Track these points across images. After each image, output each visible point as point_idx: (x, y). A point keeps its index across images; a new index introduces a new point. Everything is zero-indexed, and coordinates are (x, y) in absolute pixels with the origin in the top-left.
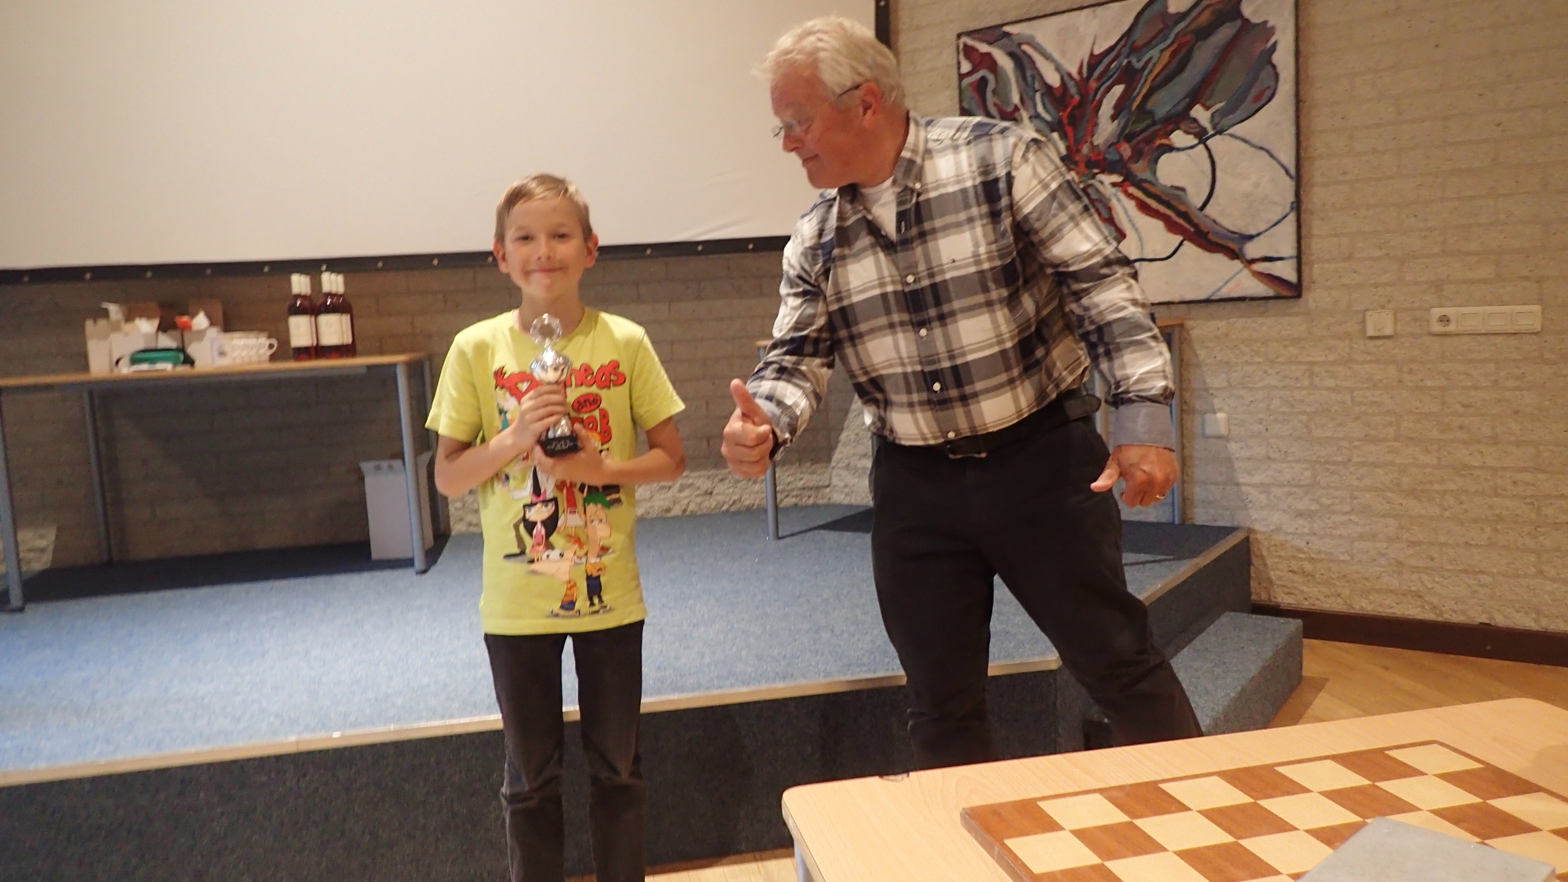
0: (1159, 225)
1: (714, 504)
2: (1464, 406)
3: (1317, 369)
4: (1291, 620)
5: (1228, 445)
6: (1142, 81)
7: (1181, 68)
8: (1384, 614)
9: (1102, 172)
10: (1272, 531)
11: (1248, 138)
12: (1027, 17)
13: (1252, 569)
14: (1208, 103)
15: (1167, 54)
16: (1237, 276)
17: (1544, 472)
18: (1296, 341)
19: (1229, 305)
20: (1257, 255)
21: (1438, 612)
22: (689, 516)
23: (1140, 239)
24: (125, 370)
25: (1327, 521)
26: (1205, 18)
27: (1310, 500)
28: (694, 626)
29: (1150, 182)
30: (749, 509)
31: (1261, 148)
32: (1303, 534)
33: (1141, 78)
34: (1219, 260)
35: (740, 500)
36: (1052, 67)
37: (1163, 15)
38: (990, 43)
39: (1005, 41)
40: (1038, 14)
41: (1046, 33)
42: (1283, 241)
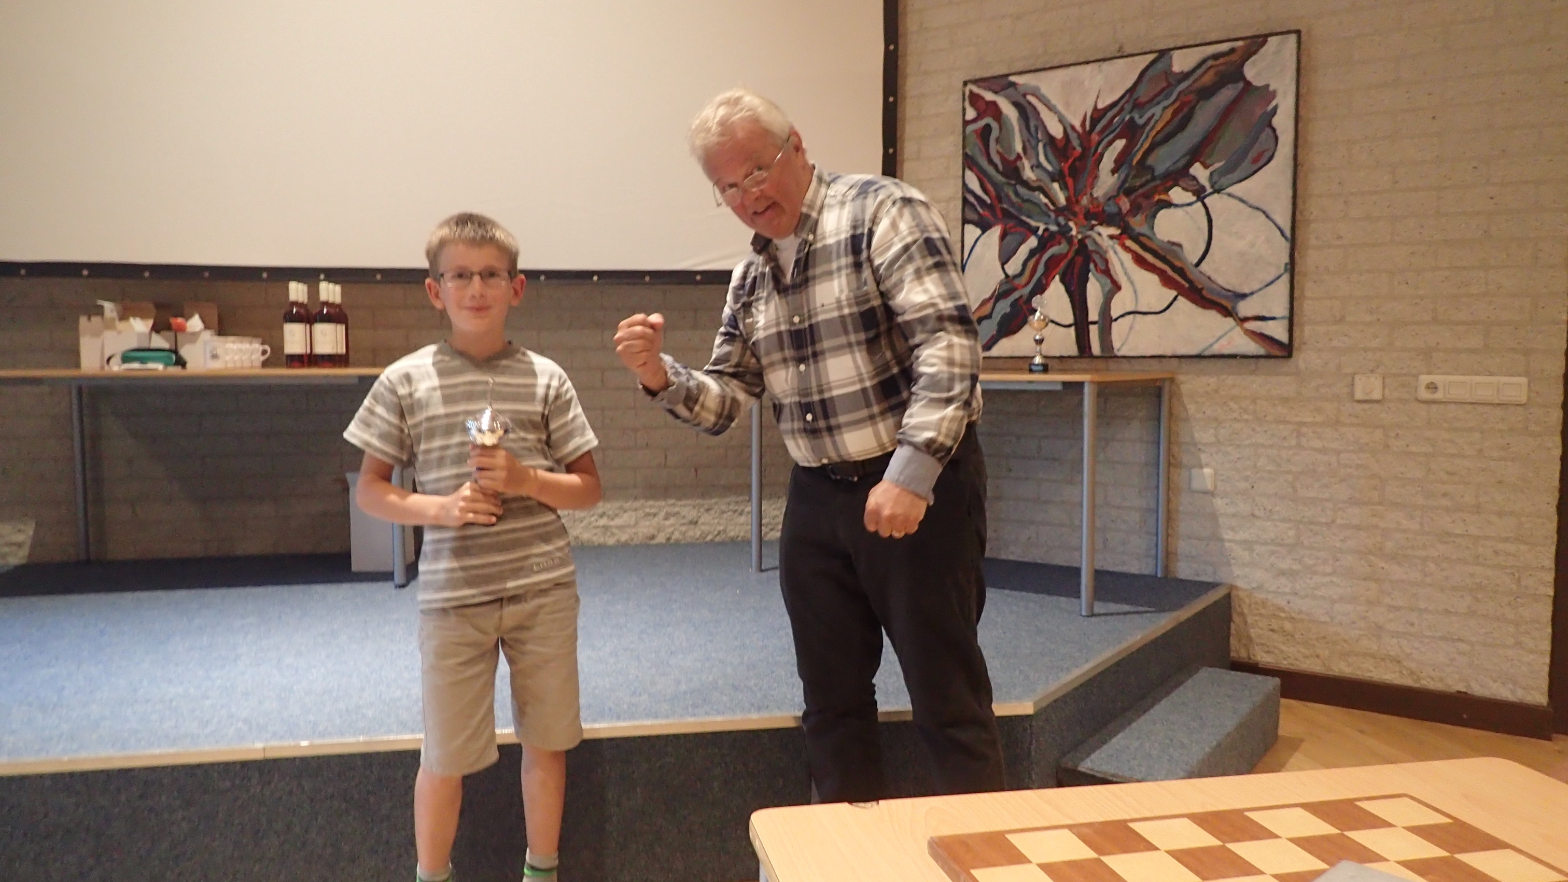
0: (1154, 278)
1: (698, 533)
2: (1448, 473)
3: (1304, 430)
4: (1269, 678)
5: (1214, 501)
6: (1144, 137)
7: (1182, 126)
8: (1361, 677)
9: (1101, 224)
10: (1253, 588)
11: (1245, 199)
12: (1033, 68)
13: (1233, 626)
14: (1208, 162)
15: (1169, 113)
16: (1228, 335)
17: (1526, 544)
18: (1285, 400)
19: (1220, 363)
20: (1249, 314)
21: (1415, 677)
22: (671, 545)
23: (1135, 292)
24: (116, 367)
25: (1308, 580)
26: (1208, 79)
27: (1292, 560)
28: (671, 653)
29: (1149, 238)
30: (733, 541)
31: (1258, 209)
32: (1285, 594)
33: (1143, 133)
34: (1213, 316)
35: (725, 531)
36: (1056, 118)
37: (1168, 73)
38: (996, 92)
39: (1010, 91)
40: (1045, 66)
41: (1051, 85)
42: (1276, 301)
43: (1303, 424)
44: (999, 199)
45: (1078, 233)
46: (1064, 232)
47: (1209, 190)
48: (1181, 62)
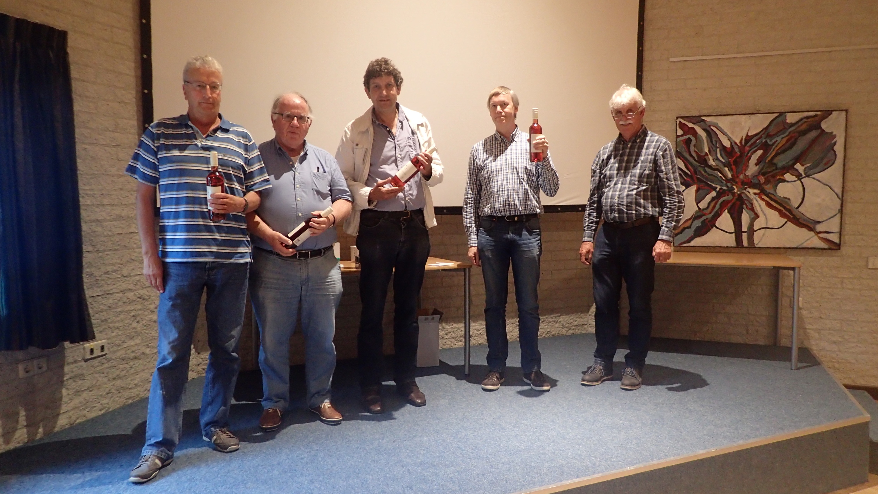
0: (777, 213)
3: (845, 280)
5: (803, 312)
6: (772, 150)
7: (791, 146)
9: (749, 188)
11: (820, 179)
12: (714, 114)
14: (803, 163)
15: (784, 140)
16: (811, 239)
18: (836, 268)
19: (805, 251)
20: (821, 230)
23: (766, 218)
25: (846, 345)
26: (803, 127)
27: (839, 337)
29: (773, 195)
31: (827, 185)
32: (835, 351)
33: (771, 149)
34: (804, 230)
36: (727, 138)
37: (784, 122)
38: (694, 124)
39: (702, 123)
40: (720, 114)
41: (723, 123)
42: (834, 225)
43: (843, 278)
44: (695, 172)
45: (738, 191)
46: (731, 190)
47: (804, 176)
48: (791, 118)
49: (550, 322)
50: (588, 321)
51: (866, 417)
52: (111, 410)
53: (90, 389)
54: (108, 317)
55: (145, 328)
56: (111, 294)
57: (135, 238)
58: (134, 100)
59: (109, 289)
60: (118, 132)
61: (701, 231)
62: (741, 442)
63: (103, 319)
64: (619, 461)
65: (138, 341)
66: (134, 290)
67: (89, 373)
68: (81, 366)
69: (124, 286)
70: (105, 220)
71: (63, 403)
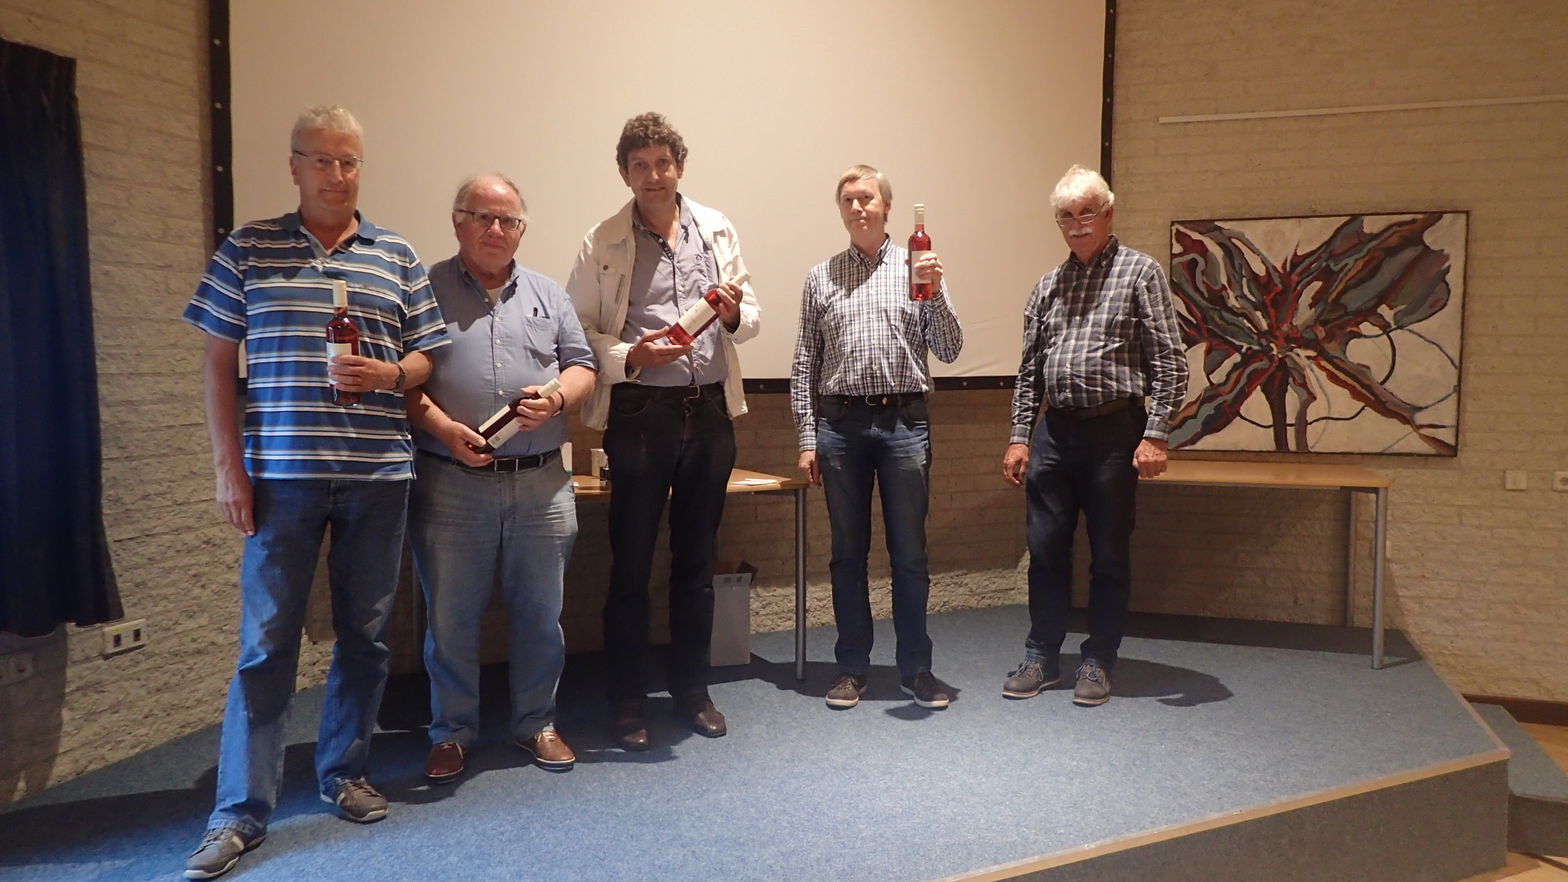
0: (1346, 392)
3: (1465, 511)
5: (1392, 566)
6: (1339, 280)
7: (1372, 275)
9: (1299, 347)
11: (1423, 334)
12: (1238, 217)
14: (1393, 304)
15: (1360, 264)
16: (1406, 438)
18: (1449, 489)
19: (1395, 458)
20: (1424, 423)
25: (1467, 625)
26: (1394, 241)
27: (1455, 610)
29: (1340, 359)
31: (1433, 343)
32: (1448, 636)
33: (1336, 279)
34: (1394, 422)
36: (1259, 259)
37: (1360, 232)
38: (1201, 233)
39: (1217, 233)
40: (1246, 216)
41: (1254, 232)
42: (1446, 414)
43: (1462, 506)
44: (1204, 319)
45: (1279, 353)
46: (1267, 351)
47: (1394, 326)
48: (1371, 225)
49: (949, 585)
50: (1015, 583)
51: (1502, 752)
52: (152, 747)
53: (114, 709)
54: (149, 577)
55: (216, 597)
56: (154, 536)
57: (199, 433)
58: (199, 184)
59: (149, 526)
60: (168, 243)
61: (1214, 424)
62: (1284, 798)
63: (139, 580)
64: (1071, 834)
65: (203, 620)
66: (197, 529)
67: (113, 679)
68: (98, 668)
69: (178, 522)
70: (143, 402)
71: (62, 734)
